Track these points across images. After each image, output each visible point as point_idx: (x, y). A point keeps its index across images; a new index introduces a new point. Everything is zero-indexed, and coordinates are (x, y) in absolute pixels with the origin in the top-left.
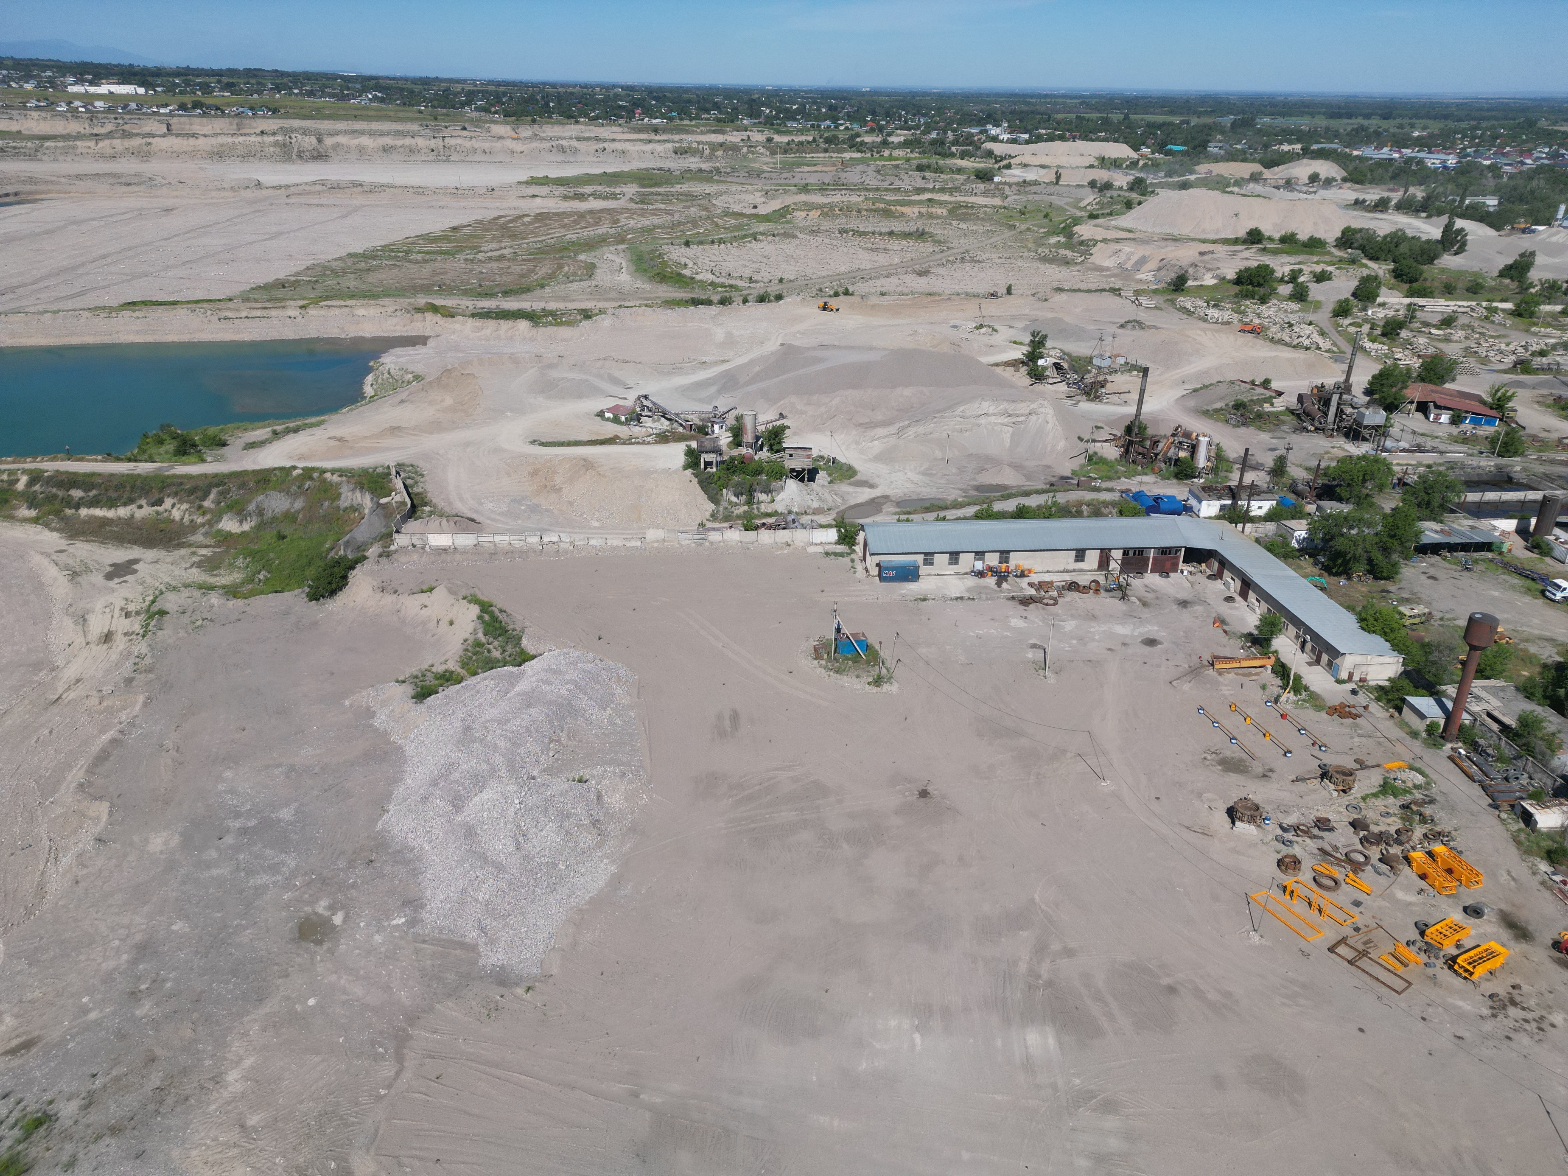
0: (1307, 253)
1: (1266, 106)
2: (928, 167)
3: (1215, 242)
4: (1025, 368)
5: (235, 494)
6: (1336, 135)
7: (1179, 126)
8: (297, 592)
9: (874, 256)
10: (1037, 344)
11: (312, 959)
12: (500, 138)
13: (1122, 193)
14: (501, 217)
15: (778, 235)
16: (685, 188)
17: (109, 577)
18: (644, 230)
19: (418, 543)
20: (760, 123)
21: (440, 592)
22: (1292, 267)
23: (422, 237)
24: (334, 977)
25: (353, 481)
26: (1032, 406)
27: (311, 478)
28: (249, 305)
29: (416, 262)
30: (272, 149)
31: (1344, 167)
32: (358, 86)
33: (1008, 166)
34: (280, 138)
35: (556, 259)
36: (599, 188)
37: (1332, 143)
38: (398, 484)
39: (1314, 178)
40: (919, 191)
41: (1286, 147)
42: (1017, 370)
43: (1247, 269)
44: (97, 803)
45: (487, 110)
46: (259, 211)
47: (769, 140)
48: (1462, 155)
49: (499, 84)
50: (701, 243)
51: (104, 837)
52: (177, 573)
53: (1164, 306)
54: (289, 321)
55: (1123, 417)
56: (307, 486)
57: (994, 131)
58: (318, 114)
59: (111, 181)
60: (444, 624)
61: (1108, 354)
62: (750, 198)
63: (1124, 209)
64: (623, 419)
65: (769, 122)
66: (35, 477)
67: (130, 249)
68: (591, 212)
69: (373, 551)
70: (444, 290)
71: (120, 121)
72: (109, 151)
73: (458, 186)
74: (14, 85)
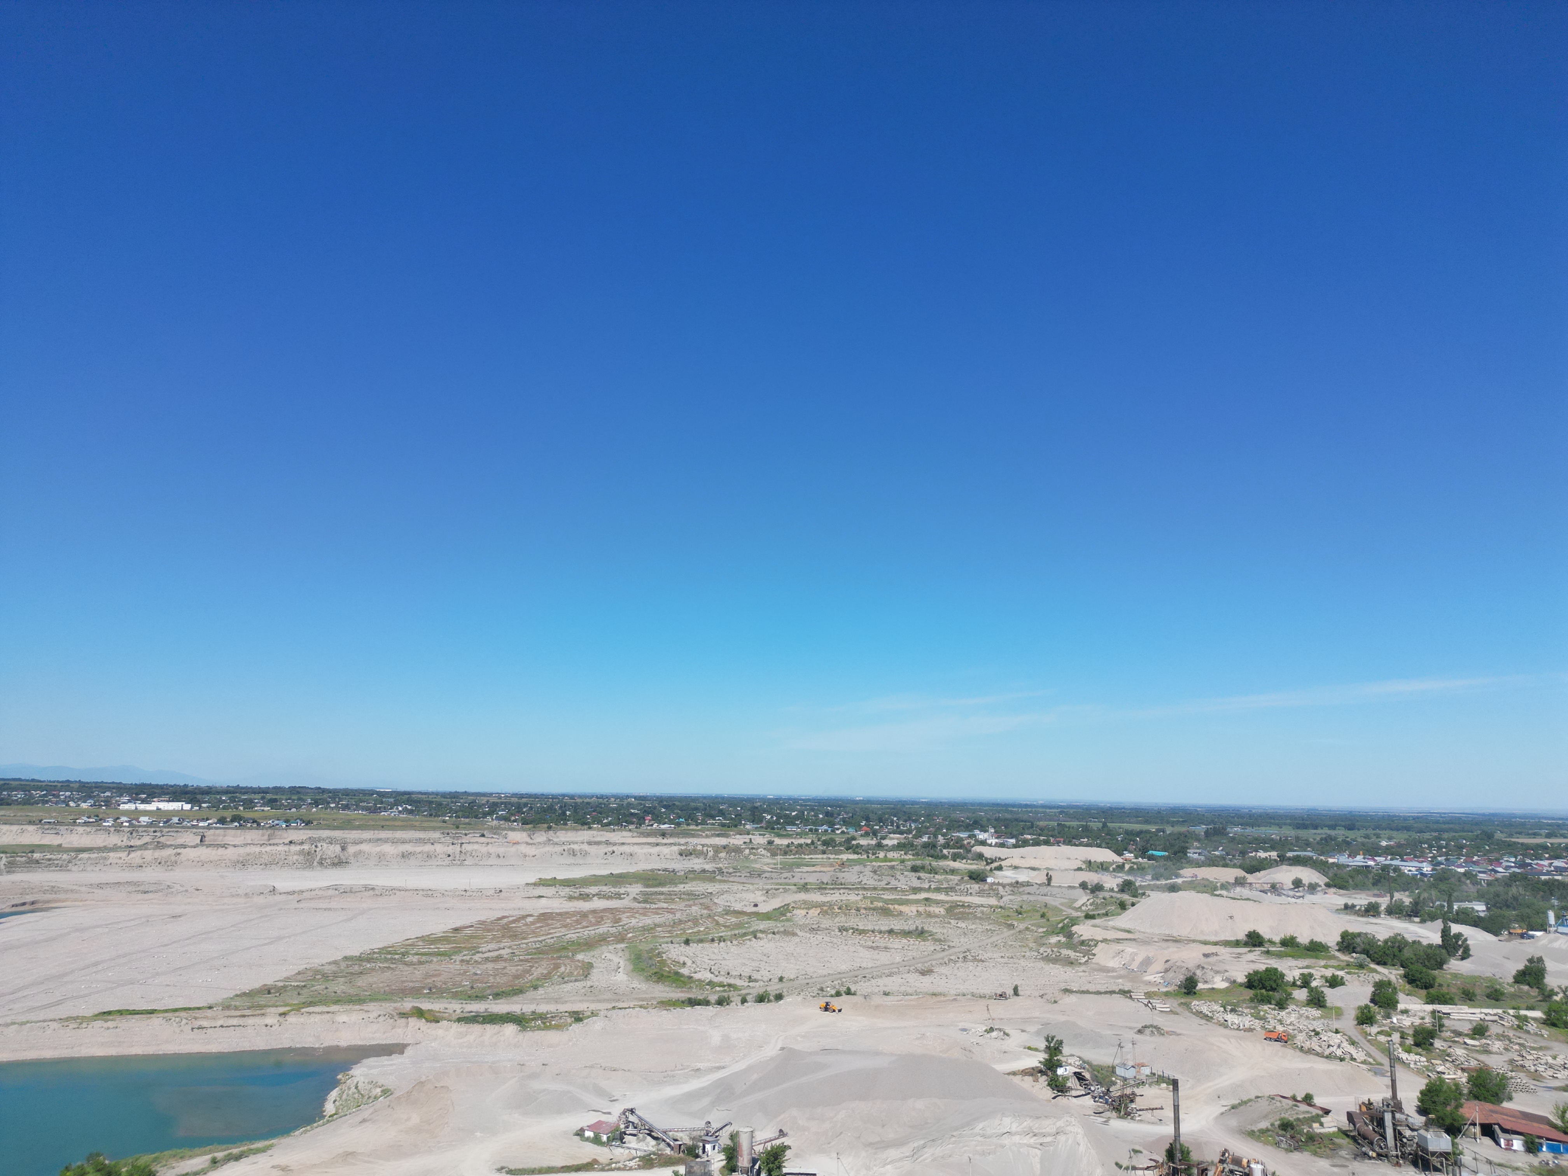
0: (1312, 957)
1: (1233, 817)
2: (923, 868)
3: (1216, 944)
4: (1045, 1078)
6: (1308, 844)
7: (1156, 834)
9: (874, 954)
10: (1054, 1049)
12: (517, 843)
13: (1114, 894)
14: (504, 917)
15: (778, 933)
16: (688, 887)
18: (645, 929)
20: (761, 827)
22: (1302, 971)
23: (422, 938)
26: (1060, 1123)
28: (228, 1013)
29: (412, 964)
30: (295, 857)
31: (1325, 874)
32: (392, 800)
33: (1000, 868)
34: (306, 847)
35: (554, 959)
36: (604, 888)
37: (1305, 851)
39: (1297, 883)
40: (916, 890)
41: (1262, 854)
42: (1036, 1080)
43: (1256, 973)
45: (506, 819)
46: (266, 916)
47: (770, 843)
48: (1434, 863)
49: (521, 796)
50: (701, 941)
53: (1179, 1010)
54: (264, 1029)
55: (1161, 1138)
57: (982, 836)
58: (347, 825)
59: (130, 889)
61: (1131, 1063)
62: (751, 897)
63: (1119, 910)
64: (604, 1138)
65: (770, 827)
67: (125, 955)
68: (594, 912)
70: (434, 993)
71: (158, 834)
72: (138, 861)
73: (467, 888)
74: (72, 804)
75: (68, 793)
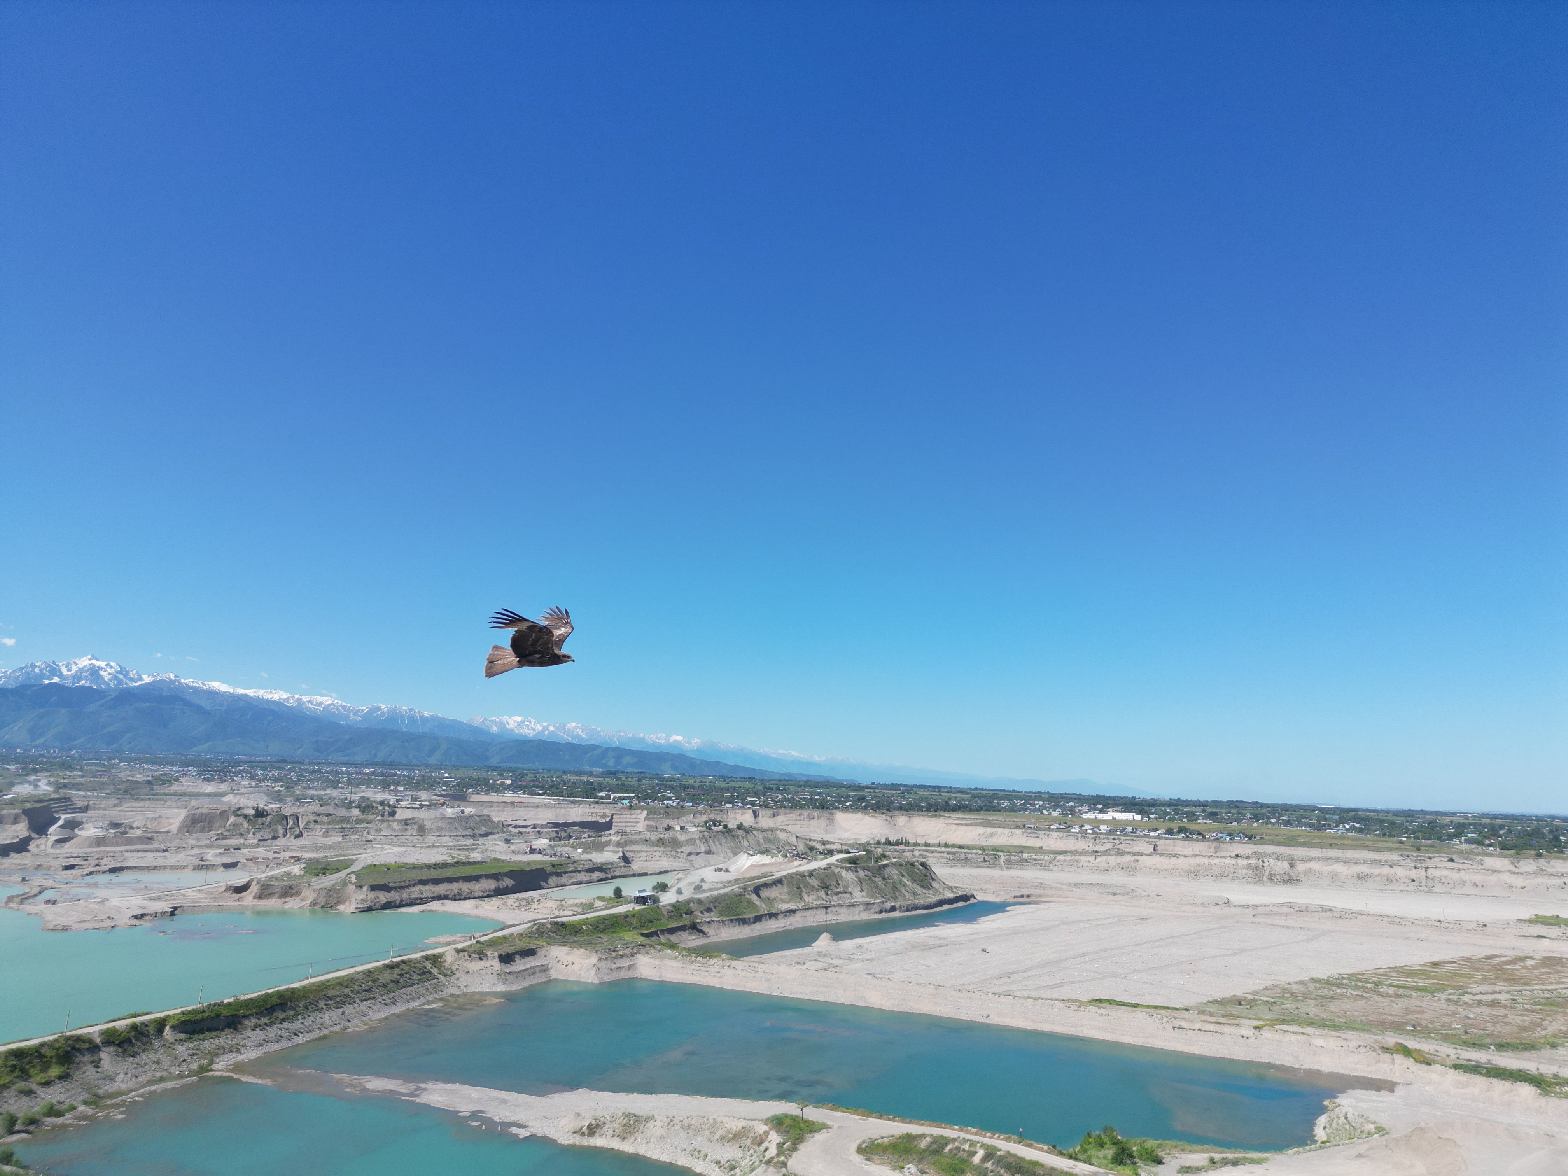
12: (1498, 871)
14: (1495, 956)
23: (1395, 969)
28: (1203, 1018)
29: (1387, 996)
30: (1244, 871)
32: (1336, 817)
34: (1253, 861)
45: (1479, 843)
46: (1225, 927)
54: (1241, 1040)
58: (1291, 841)
59: (1102, 890)
66: (990, 1154)
67: (1105, 950)
70: (1419, 1032)
71: (1117, 842)
72: (1104, 865)
73: (1442, 919)
74: (1045, 812)
75: (1041, 803)
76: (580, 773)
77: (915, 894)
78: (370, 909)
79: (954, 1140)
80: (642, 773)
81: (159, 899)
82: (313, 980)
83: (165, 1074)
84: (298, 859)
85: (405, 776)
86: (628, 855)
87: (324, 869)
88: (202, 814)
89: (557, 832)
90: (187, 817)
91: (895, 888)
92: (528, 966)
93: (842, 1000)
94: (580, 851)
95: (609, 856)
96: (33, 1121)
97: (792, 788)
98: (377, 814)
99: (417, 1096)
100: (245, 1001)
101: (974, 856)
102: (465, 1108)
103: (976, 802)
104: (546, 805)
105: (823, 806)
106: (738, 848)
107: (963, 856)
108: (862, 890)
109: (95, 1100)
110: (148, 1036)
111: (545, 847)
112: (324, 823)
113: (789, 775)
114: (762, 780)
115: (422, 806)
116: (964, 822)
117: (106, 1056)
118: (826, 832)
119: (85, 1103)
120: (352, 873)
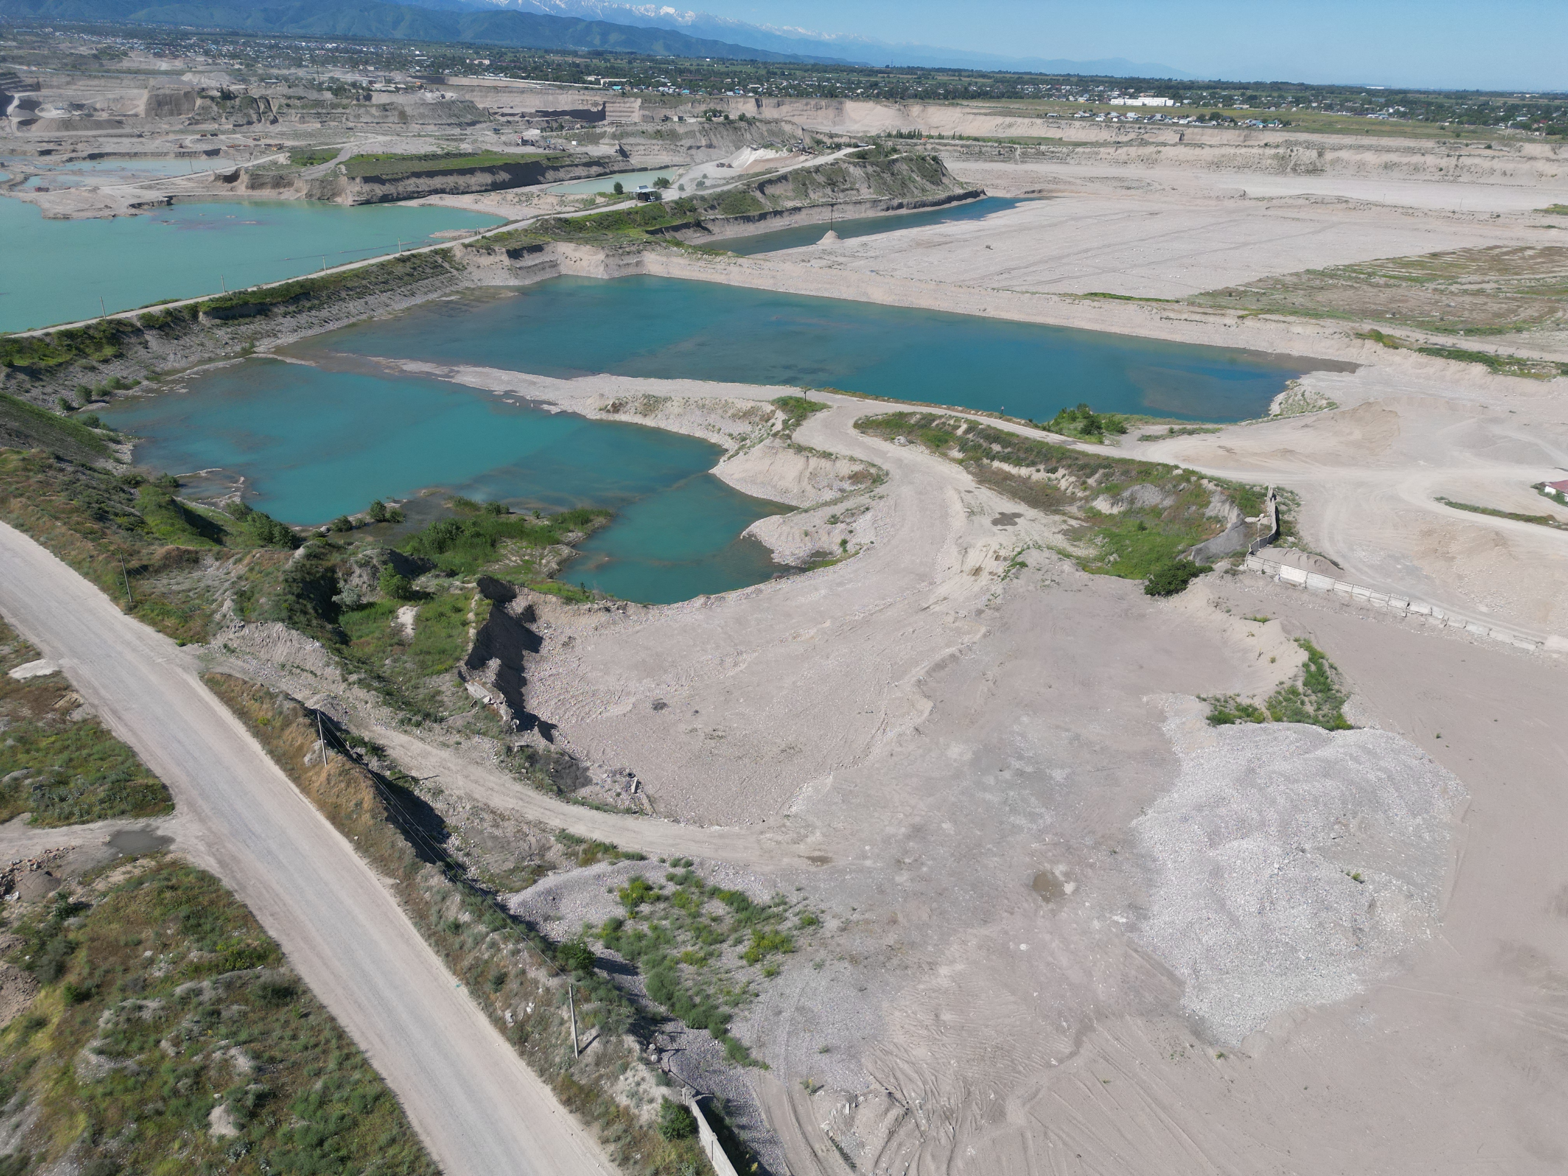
5: (1116, 479)
8: (1137, 582)
11: (1036, 910)
12: (1532, 158)
14: (1496, 247)
17: (995, 522)
19: (1269, 571)
21: (1273, 627)
23: (1393, 260)
24: (1048, 937)
25: (1227, 493)
27: (1188, 481)
28: (1192, 308)
29: (1377, 285)
30: (1269, 161)
32: (1382, 100)
34: (1281, 151)
35: (1550, 301)
38: (1271, 507)
44: (926, 700)
45: (1525, 127)
46: (1235, 221)
51: (921, 729)
52: (1046, 534)
54: (1223, 329)
56: (1181, 487)
58: (1328, 128)
59: (1116, 184)
60: (1264, 660)
66: (973, 427)
67: (1109, 246)
69: (1221, 565)
70: (1397, 319)
71: (1142, 131)
72: (1124, 157)
73: (1457, 210)
74: (1071, 98)
75: (1068, 87)
76: (564, 53)
77: (924, 190)
78: (368, 202)
79: (941, 417)
80: (632, 53)
81: (150, 187)
82: (329, 272)
83: (213, 355)
84: (280, 147)
85: (372, 53)
86: (626, 148)
87: (310, 158)
88: (165, 95)
89: (547, 122)
90: (150, 98)
91: (904, 184)
92: (537, 262)
93: (844, 296)
94: (574, 143)
95: (605, 149)
96: (105, 393)
97: (798, 72)
98: (351, 98)
99: (452, 377)
100: (269, 290)
101: (988, 149)
102: (499, 388)
103: (998, 88)
104: (532, 90)
105: (831, 94)
106: (741, 141)
107: (977, 149)
108: (869, 187)
109: (155, 376)
110: (184, 321)
111: (538, 138)
112: (297, 108)
113: (795, 56)
114: (765, 63)
115: (398, 89)
116: (983, 111)
117: (150, 337)
118: (834, 124)
119: (147, 379)
120: (340, 163)
